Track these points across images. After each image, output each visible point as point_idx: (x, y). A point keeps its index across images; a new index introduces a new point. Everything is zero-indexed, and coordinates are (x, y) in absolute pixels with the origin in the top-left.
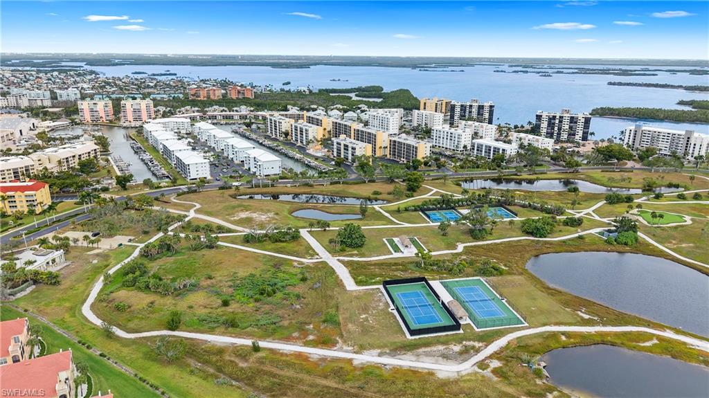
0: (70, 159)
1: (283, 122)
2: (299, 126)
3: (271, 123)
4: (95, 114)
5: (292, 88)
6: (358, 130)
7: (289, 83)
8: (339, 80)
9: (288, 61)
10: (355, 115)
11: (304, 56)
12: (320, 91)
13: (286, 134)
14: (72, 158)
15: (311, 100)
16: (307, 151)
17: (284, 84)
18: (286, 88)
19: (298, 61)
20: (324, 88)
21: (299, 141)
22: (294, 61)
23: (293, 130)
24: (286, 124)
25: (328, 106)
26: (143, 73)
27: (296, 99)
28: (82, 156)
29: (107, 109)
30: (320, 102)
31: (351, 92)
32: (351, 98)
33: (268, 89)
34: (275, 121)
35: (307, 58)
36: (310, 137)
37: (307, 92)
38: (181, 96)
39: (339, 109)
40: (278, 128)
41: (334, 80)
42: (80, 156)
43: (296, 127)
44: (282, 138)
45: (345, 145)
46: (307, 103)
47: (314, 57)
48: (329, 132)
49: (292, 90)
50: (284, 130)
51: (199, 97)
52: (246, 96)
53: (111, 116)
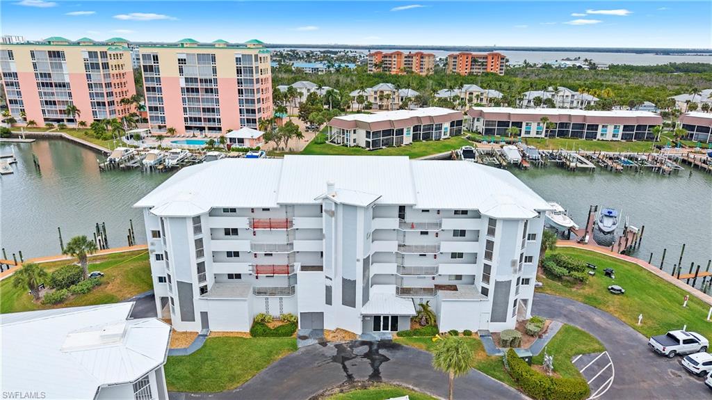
4: (58, 96)
38: (354, 66)
52: (489, 70)
53: (117, 107)
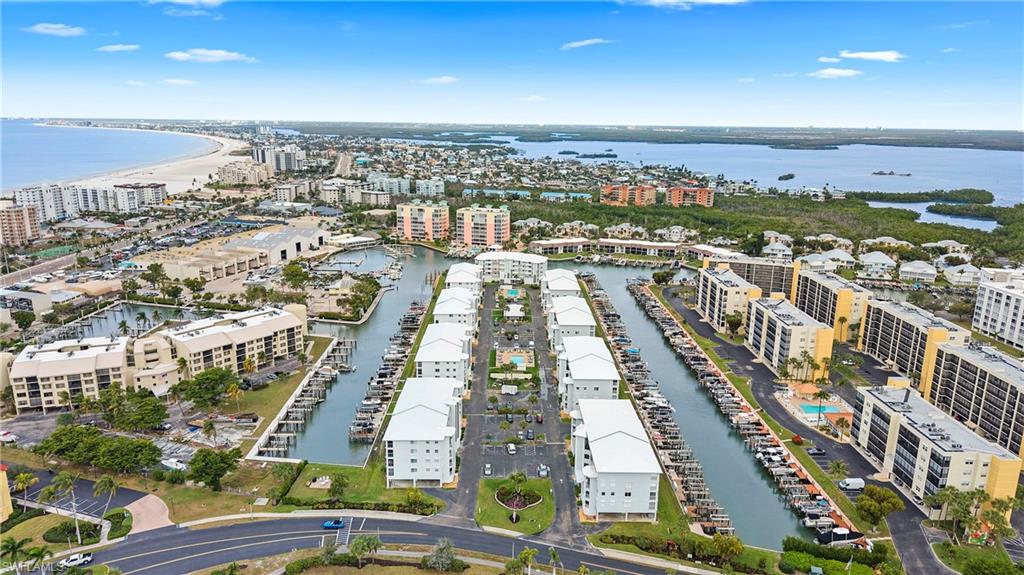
0: (214, 353)
1: (731, 291)
2: (768, 313)
3: (705, 286)
4: (419, 227)
5: (792, 187)
6: (953, 359)
7: (791, 177)
8: (892, 173)
9: (802, 138)
10: (932, 270)
11: (832, 129)
12: (849, 196)
13: (734, 324)
14: (222, 351)
15: (825, 217)
16: (777, 395)
17: (780, 179)
18: (782, 187)
19: (818, 138)
20: (859, 191)
21: (762, 350)
22: (812, 138)
23: (753, 318)
24: (741, 296)
25: (861, 236)
26: (574, 153)
27: (794, 212)
28: (247, 347)
29: (437, 220)
30: (844, 224)
31: (919, 201)
32: (917, 216)
33: (747, 187)
34: (714, 286)
35: (835, 131)
36: (794, 352)
37: (821, 199)
38: (587, 196)
39: (888, 251)
40: (717, 304)
41: (881, 173)
42: (242, 345)
43: (759, 314)
44: (722, 330)
45: (903, 430)
46: (814, 226)
47: (849, 130)
48: (855, 327)
49: (791, 193)
50: (730, 311)
51: (615, 199)
52: (697, 202)
53: (442, 233)
